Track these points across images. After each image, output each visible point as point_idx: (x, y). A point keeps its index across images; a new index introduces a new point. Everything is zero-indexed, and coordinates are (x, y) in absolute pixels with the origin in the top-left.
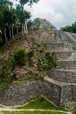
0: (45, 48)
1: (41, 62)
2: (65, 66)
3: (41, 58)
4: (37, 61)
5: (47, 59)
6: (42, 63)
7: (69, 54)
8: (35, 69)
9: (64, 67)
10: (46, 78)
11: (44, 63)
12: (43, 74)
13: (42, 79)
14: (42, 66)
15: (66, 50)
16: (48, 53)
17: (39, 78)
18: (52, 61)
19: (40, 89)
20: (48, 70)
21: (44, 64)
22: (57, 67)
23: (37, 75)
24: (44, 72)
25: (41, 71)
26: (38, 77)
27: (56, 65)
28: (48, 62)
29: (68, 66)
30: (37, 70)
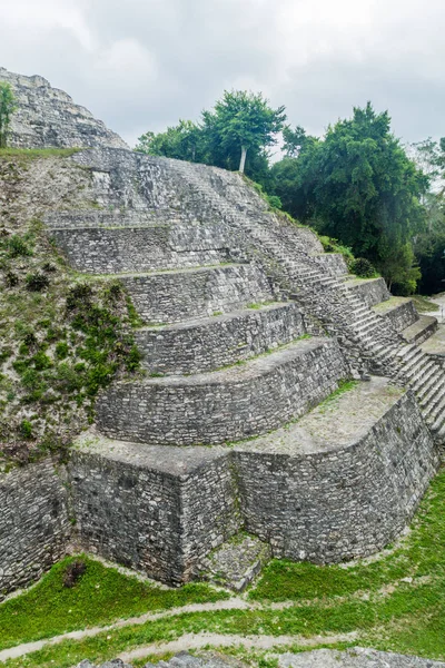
0: (60, 262)
1: (43, 347)
2: (190, 358)
3: (43, 325)
4: (16, 346)
5: (77, 326)
6: (50, 353)
7: (203, 286)
8: (11, 398)
9: (183, 361)
10: (90, 442)
11: (62, 353)
12: (67, 421)
13: (62, 452)
14: (54, 373)
15: (184, 263)
16: (83, 292)
17: (44, 445)
18: (112, 335)
19: (55, 514)
20: (92, 393)
21: (67, 361)
22: (143, 365)
23: (26, 432)
24: (67, 407)
25: (51, 402)
26: (32, 446)
27: (137, 358)
28: (91, 345)
29: (203, 353)
30: (27, 401)
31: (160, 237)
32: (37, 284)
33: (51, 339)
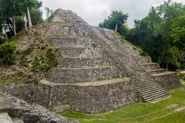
0: (50, 45)
1: (39, 61)
2: (68, 64)
3: (41, 56)
4: (33, 60)
5: (47, 57)
6: (40, 62)
7: (81, 51)
8: (29, 70)
9: (67, 65)
10: (45, 82)
11: (43, 62)
12: (40, 77)
13: (36, 82)
14: (40, 66)
15: (78, 46)
16: (51, 50)
18: (53, 59)
19: (31, 95)
20: (47, 71)
21: (44, 64)
22: (58, 65)
23: (30, 77)
24: (41, 74)
25: (37, 72)
26: (30, 80)
27: (57, 64)
28: (49, 61)
29: (71, 64)
30: (32, 71)
31: (75, 40)
32: (43, 48)
33: (41, 59)
